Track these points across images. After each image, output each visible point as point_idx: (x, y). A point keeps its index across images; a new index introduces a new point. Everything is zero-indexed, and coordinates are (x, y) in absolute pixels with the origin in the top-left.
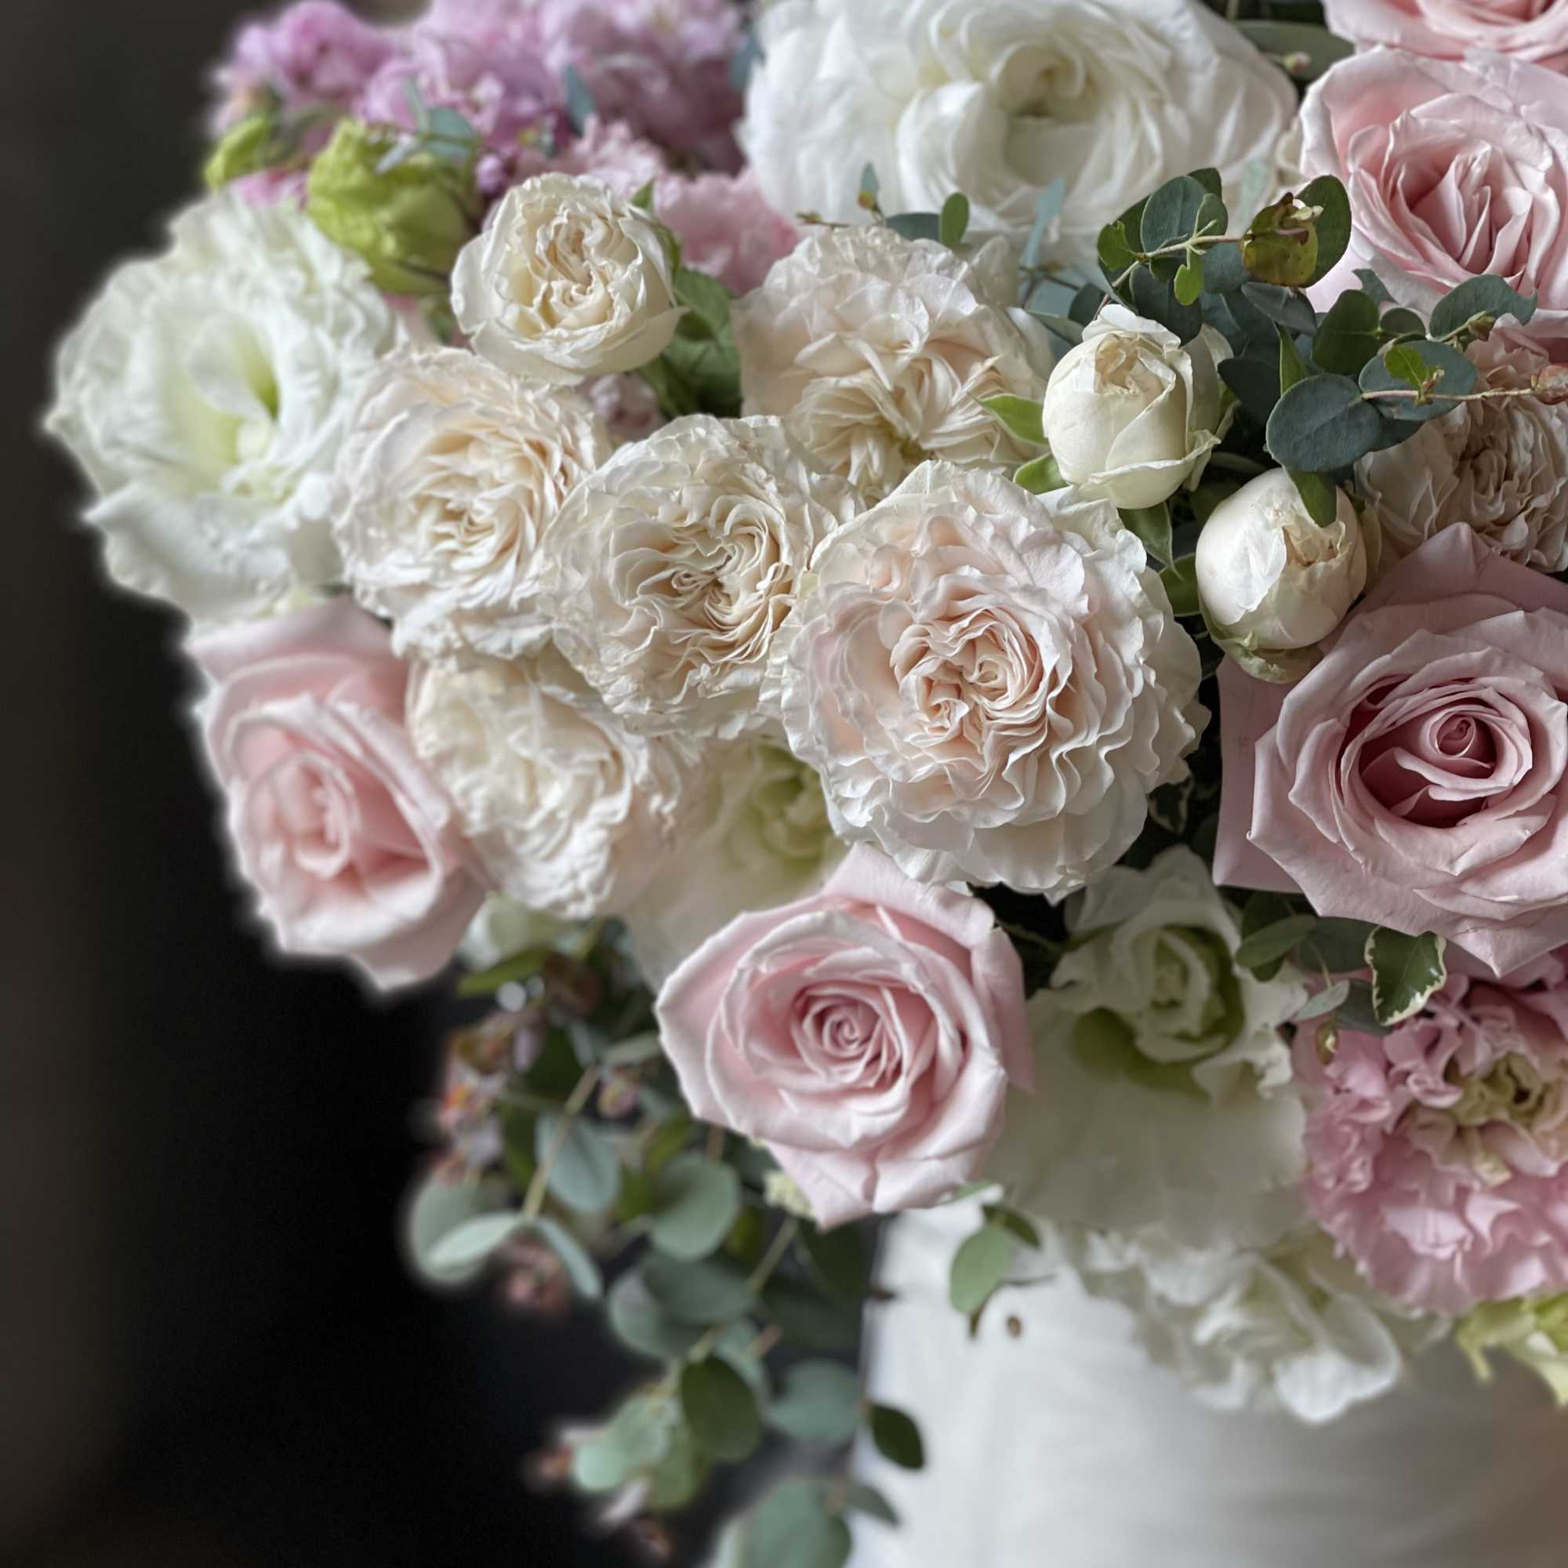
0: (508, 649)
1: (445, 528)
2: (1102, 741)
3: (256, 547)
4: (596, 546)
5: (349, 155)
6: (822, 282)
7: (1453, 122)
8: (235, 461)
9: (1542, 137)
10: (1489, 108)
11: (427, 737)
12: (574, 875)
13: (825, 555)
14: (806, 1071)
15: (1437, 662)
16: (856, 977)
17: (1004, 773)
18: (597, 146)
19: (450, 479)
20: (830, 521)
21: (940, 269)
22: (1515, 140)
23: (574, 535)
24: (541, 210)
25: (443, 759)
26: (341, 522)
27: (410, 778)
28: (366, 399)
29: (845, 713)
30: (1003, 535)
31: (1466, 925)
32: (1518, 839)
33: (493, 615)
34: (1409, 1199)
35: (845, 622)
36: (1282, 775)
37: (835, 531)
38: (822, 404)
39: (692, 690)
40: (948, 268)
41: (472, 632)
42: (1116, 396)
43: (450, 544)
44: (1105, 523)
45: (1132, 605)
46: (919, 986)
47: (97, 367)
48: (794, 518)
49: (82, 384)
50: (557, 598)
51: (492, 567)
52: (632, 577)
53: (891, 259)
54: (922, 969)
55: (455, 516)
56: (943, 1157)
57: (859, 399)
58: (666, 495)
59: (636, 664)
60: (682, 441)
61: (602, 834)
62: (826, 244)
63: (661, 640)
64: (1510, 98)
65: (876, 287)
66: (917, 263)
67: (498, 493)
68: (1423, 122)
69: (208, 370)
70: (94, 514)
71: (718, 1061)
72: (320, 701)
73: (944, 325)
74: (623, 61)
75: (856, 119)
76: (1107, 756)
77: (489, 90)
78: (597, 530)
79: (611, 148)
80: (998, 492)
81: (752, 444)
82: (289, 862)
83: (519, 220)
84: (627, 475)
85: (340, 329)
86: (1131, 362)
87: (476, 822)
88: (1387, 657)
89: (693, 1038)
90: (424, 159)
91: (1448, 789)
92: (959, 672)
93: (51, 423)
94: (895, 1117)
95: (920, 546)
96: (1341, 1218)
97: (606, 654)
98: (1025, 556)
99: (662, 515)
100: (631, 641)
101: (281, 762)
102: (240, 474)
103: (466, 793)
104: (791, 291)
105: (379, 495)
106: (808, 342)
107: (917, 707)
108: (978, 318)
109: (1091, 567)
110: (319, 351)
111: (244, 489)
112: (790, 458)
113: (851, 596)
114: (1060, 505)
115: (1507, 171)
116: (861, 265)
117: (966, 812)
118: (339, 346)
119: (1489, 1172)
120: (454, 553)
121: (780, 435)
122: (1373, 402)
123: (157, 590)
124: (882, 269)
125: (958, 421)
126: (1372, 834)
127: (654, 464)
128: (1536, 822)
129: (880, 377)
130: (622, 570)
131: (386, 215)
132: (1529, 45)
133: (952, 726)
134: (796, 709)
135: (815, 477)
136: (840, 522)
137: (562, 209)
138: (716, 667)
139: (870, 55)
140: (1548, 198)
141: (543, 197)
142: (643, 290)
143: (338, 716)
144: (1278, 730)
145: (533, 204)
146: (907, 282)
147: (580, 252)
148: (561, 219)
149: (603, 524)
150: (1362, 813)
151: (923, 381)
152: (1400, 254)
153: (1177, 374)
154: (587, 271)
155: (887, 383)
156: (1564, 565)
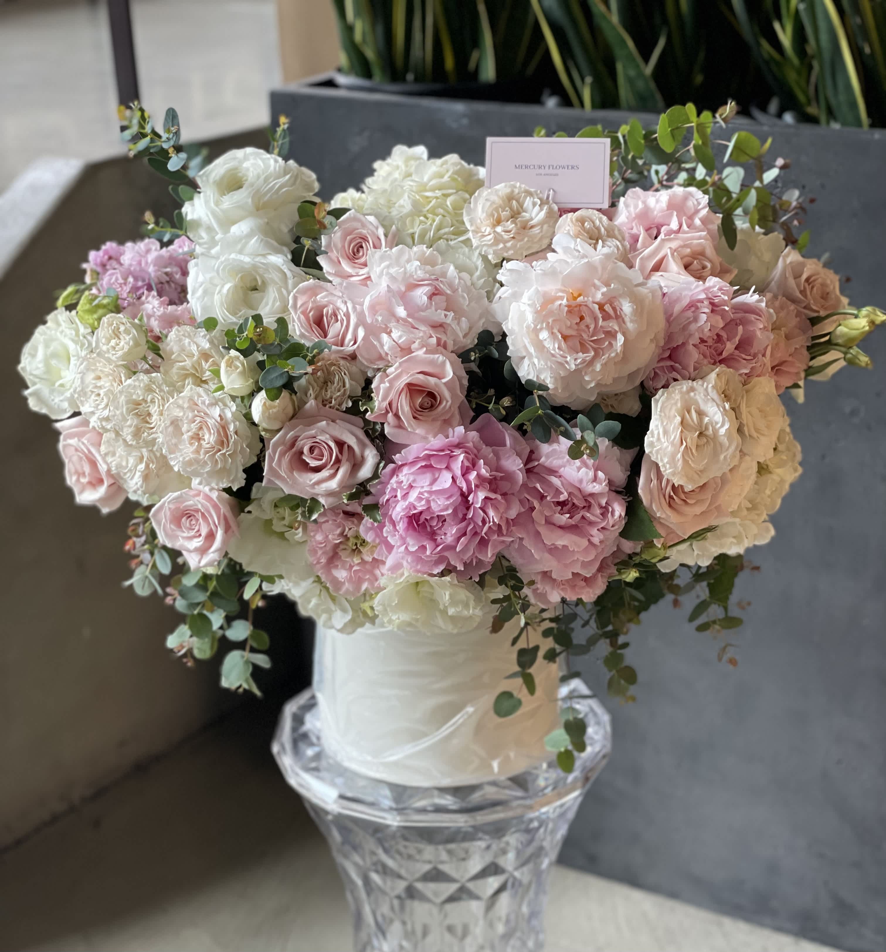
0: (111, 428)
1: (96, 398)
2: (227, 451)
3: (61, 401)
4: (121, 405)
5: (85, 301)
6: (176, 341)
7: (326, 299)
8: (61, 378)
9: (346, 303)
10: (335, 295)
11: (103, 448)
12: (137, 484)
13: (168, 407)
14: (184, 532)
15: (307, 433)
16: (192, 508)
17: (205, 460)
18: (146, 298)
19: (96, 387)
22: (339, 304)
24: (110, 323)
25: (106, 454)
26: (76, 396)
27: (99, 458)
28: (80, 366)
29: (173, 444)
30: (203, 403)
31: (320, 496)
32: (328, 476)
33: (107, 419)
34: (336, 567)
35: (172, 423)
36: (272, 459)
37: (171, 400)
38: (178, 369)
39: (144, 439)
40: (205, 336)
41: (104, 424)
42: (230, 371)
43: (97, 402)
44: (228, 400)
45: (231, 420)
47: (30, 354)
48: (163, 398)
49: (26, 359)
50: (114, 416)
51: (105, 408)
52: (129, 411)
53: (191, 334)
54: (202, 506)
55: (98, 395)
56: (213, 552)
57: (184, 368)
58: (135, 393)
59: (131, 432)
60: (138, 379)
61: (140, 473)
62: (177, 330)
63: (136, 426)
64: (342, 292)
65: (187, 341)
66: (197, 334)
67: (105, 390)
68: (319, 300)
69: (54, 355)
70: (26, 393)
71: (164, 530)
72: (79, 440)
73: (201, 350)
74: (168, 270)
75: (205, 292)
76: (228, 455)
77: (131, 280)
78: (121, 401)
79: (150, 299)
80: (204, 394)
81: (153, 381)
82: (78, 480)
83: (106, 325)
84: (127, 388)
85: (82, 345)
86: (232, 362)
87: (114, 471)
88: (295, 432)
89: (159, 523)
90: (105, 301)
91: (313, 463)
92: (199, 435)
93: (20, 367)
94: (201, 543)
95: (186, 405)
96: (320, 572)
97: (125, 430)
98: (208, 408)
99: (134, 397)
100: (130, 426)
101: (73, 455)
102: (60, 382)
103: (111, 462)
104: (171, 341)
105: (82, 390)
106: (173, 354)
107: (187, 443)
108: (210, 349)
109: (222, 410)
110: (77, 351)
111: (62, 385)
112: (162, 384)
113: (172, 417)
114: (219, 395)
115: (337, 311)
116: (184, 335)
117: (199, 468)
118: (81, 350)
119: (357, 560)
120: (98, 405)
121: (161, 378)
122: (287, 372)
123: (44, 411)
124: (189, 336)
125: (208, 373)
126: (293, 474)
127: (132, 385)
128: (332, 471)
129: (188, 363)
130: (127, 409)
131: (95, 316)
132: (362, 275)
133: (195, 447)
134: (163, 443)
135: (167, 388)
136: (173, 398)
137: (115, 322)
138: (148, 433)
139: (208, 276)
140: (344, 318)
141: (111, 319)
142: (131, 343)
143: (83, 443)
144: (270, 450)
145: (109, 321)
146: (195, 340)
147: (120, 332)
148: (115, 325)
149: (122, 399)
150: (292, 469)
151: (200, 364)
152: (307, 334)
153: (243, 365)
154: (121, 337)
155: (190, 365)
156: (344, 409)
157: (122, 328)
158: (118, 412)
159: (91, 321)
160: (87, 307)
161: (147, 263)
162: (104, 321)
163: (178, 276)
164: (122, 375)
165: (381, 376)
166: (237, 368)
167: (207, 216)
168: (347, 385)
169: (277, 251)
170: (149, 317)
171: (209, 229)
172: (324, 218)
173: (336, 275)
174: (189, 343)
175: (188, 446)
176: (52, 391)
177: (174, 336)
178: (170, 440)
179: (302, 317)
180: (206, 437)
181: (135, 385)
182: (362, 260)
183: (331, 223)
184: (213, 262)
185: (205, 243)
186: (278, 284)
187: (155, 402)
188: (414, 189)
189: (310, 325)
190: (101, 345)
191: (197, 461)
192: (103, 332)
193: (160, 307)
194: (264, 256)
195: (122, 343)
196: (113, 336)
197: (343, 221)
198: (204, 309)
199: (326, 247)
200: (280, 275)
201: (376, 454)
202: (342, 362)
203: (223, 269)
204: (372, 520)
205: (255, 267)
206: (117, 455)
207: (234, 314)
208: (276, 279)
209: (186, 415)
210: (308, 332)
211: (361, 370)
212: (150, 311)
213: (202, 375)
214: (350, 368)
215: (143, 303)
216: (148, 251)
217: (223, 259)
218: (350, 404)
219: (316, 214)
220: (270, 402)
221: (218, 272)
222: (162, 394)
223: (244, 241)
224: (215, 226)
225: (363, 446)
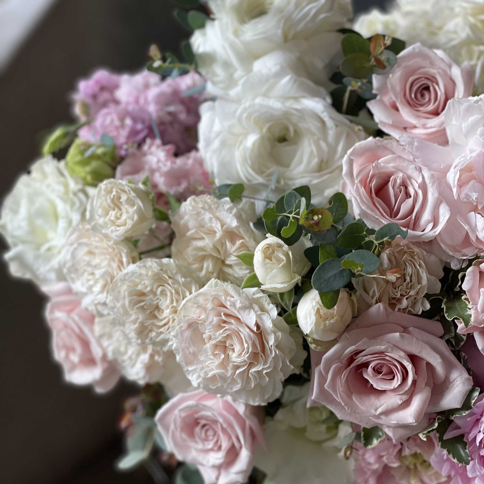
1: (90, 278)
2: (264, 369)
3: (48, 271)
4: (122, 295)
6: (192, 213)
7: (392, 164)
8: (47, 241)
9: (420, 170)
10: (405, 160)
11: (97, 329)
12: (138, 373)
13: (184, 305)
14: (197, 443)
15: (371, 348)
16: (209, 419)
17: (234, 376)
18: (149, 147)
19: (90, 265)
20: (187, 293)
21: (227, 210)
22: (411, 171)
23: (116, 291)
24: (109, 189)
25: (101, 336)
26: (65, 271)
27: (92, 340)
28: (70, 235)
29: (190, 353)
30: (233, 304)
31: (385, 426)
32: (398, 403)
33: (103, 305)
35: (189, 326)
36: (323, 379)
37: (189, 297)
38: (194, 249)
39: (151, 339)
40: (230, 210)
41: (99, 308)
42: (268, 263)
43: (91, 283)
44: (266, 301)
45: (271, 330)
46: (225, 426)
48: (177, 293)
51: (101, 292)
52: (133, 304)
53: (213, 206)
55: (93, 274)
56: (235, 473)
57: (202, 249)
58: (140, 282)
59: (135, 329)
60: (145, 266)
61: (143, 365)
62: (194, 201)
63: (142, 324)
64: (413, 155)
65: (207, 216)
66: (221, 208)
67: (102, 271)
68: (382, 164)
70: (7, 256)
71: (173, 437)
72: (69, 316)
73: (227, 229)
75: (223, 144)
76: (265, 373)
77: (128, 122)
78: (122, 291)
79: (154, 149)
80: (232, 291)
81: (164, 269)
82: (67, 356)
83: (103, 193)
84: (130, 275)
85: (73, 204)
86: (273, 252)
87: (110, 356)
88: (354, 347)
89: (167, 428)
90: (100, 151)
91: (379, 385)
92: (225, 342)
95: (209, 306)
97: (127, 325)
98: (240, 311)
99: (140, 287)
100: (134, 322)
101: (62, 330)
103: (108, 346)
104: (185, 214)
105: (73, 266)
106: (189, 230)
107: (210, 353)
108: (237, 227)
109: (259, 317)
110: (67, 211)
111: (48, 250)
112: (176, 273)
113: (190, 319)
114: (254, 294)
115: (408, 181)
116: (203, 208)
117: (225, 385)
118: (72, 212)
120: (92, 286)
121: (174, 265)
124: (210, 210)
126: (351, 398)
127: (137, 273)
128: (405, 398)
129: (208, 242)
130: (130, 302)
131: (88, 169)
132: (431, 127)
133: (221, 360)
134: (177, 350)
135: (183, 279)
136: (191, 293)
137: (114, 190)
138: (157, 333)
139: (227, 124)
140: (420, 192)
141: (109, 186)
142: (136, 217)
143: (74, 321)
144: (321, 366)
145: (107, 188)
146: (218, 214)
147: (121, 203)
148: (114, 193)
149: (124, 289)
150: (349, 392)
151: (223, 245)
152: (369, 212)
153: (287, 255)
154: (124, 210)
155: (211, 245)
156: (420, 313)
157: (124, 197)
158: (119, 305)
159: (83, 174)
160: (78, 158)
161: (146, 101)
162: (100, 187)
163: (183, 116)
164: (124, 255)
165: (473, 271)
166: (279, 260)
167: (224, 48)
168: (425, 281)
169: (314, 94)
170: (153, 171)
171: (227, 65)
172: (381, 53)
173: (394, 126)
174: (211, 219)
175: (212, 357)
176: (37, 257)
177: (191, 208)
178: (188, 348)
179: (362, 190)
180: (237, 348)
181: (141, 274)
182: (431, 107)
183: (388, 60)
184: (233, 107)
185: (221, 82)
186: (314, 135)
187: (166, 295)
188: (469, 11)
189: (371, 198)
190: (97, 217)
191: (223, 378)
192: (100, 201)
193: (166, 160)
194: (296, 99)
195: (124, 217)
196: (112, 205)
197: (404, 57)
198: (223, 165)
199: (379, 89)
200: (319, 125)
201: (468, 379)
202: (416, 250)
203: (249, 117)
204: (455, 461)
205: (287, 115)
206: (115, 339)
207: (260, 172)
208: (314, 130)
209: (210, 320)
210: (372, 210)
211: (441, 260)
212: (154, 166)
213: (225, 259)
214: (426, 258)
215: (145, 154)
216: (147, 86)
217: (248, 104)
218: (428, 306)
219: (372, 49)
220: (326, 310)
221: (240, 120)
222: (176, 286)
223: (272, 81)
224: (234, 60)
225: (449, 367)
